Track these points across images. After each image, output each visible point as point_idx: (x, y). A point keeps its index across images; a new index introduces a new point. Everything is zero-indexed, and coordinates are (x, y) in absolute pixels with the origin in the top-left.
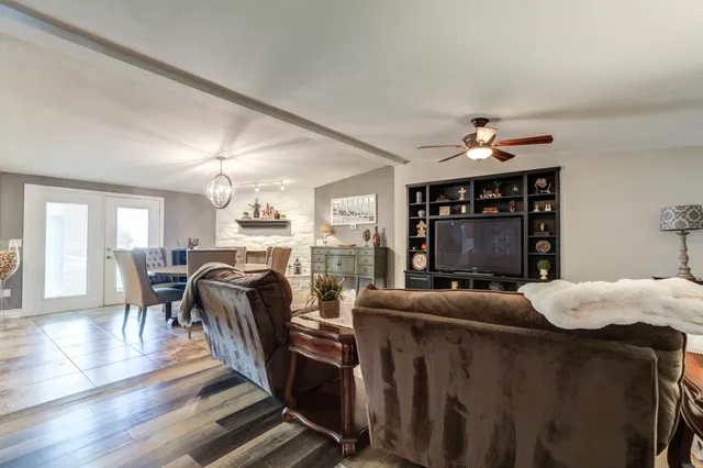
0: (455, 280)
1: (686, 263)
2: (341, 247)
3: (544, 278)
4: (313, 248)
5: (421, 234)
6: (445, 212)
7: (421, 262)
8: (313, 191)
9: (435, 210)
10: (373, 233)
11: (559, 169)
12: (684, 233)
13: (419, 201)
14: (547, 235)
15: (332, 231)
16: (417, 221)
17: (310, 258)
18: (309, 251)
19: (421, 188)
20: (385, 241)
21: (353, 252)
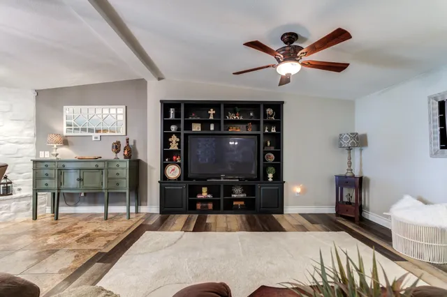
0: (204, 186)
1: (350, 166)
2: (81, 160)
3: (270, 180)
4: (35, 162)
5: (174, 147)
6: (196, 128)
7: (174, 172)
8: (33, 95)
9: (188, 125)
10: (123, 144)
11: (283, 102)
12: (349, 149)
13: (172, 116)
14: (272, 149)
15: (65, 142)
16: (170, 135)
17: (31, 174)
18: (31, 165)
19: (176, 105)
20: (136, 153)
21: (101, 165)
